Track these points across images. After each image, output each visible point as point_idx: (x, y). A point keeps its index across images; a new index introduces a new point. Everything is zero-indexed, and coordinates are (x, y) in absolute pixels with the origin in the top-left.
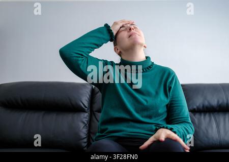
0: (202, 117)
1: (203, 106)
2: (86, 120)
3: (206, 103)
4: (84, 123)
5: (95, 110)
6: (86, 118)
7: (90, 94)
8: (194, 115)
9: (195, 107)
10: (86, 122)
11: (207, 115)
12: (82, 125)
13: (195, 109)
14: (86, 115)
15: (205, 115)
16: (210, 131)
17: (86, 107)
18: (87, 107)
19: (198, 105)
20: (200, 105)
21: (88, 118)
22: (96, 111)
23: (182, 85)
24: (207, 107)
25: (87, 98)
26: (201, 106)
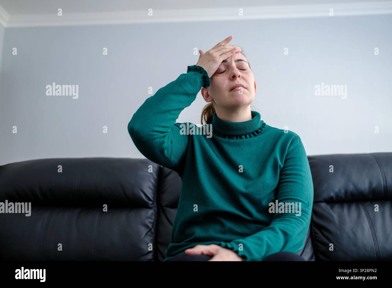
0: (345, 211)
1: (346, 192)
2: (149, 222)
3: (351, 188)
4: (147, 226)
5: (164, 203)
6: (150, 218)
7: (156, 177)
8: (332, 208)
9: (332, 194)
10: (150, 225)
11: (353, 208)
12: (144, 231)
13: (332, 198)
14: (151, 212)
15: (349, 208)
16: (359, 234)
17: (150, 200)
18: (152, 198)
19: (337, 190)
20: (340, 191)
21: (153, 217)
22: (167, 206)
23: (310, 158)
24: (352, 194)
25: (151, 185)
26: (343, 191)
